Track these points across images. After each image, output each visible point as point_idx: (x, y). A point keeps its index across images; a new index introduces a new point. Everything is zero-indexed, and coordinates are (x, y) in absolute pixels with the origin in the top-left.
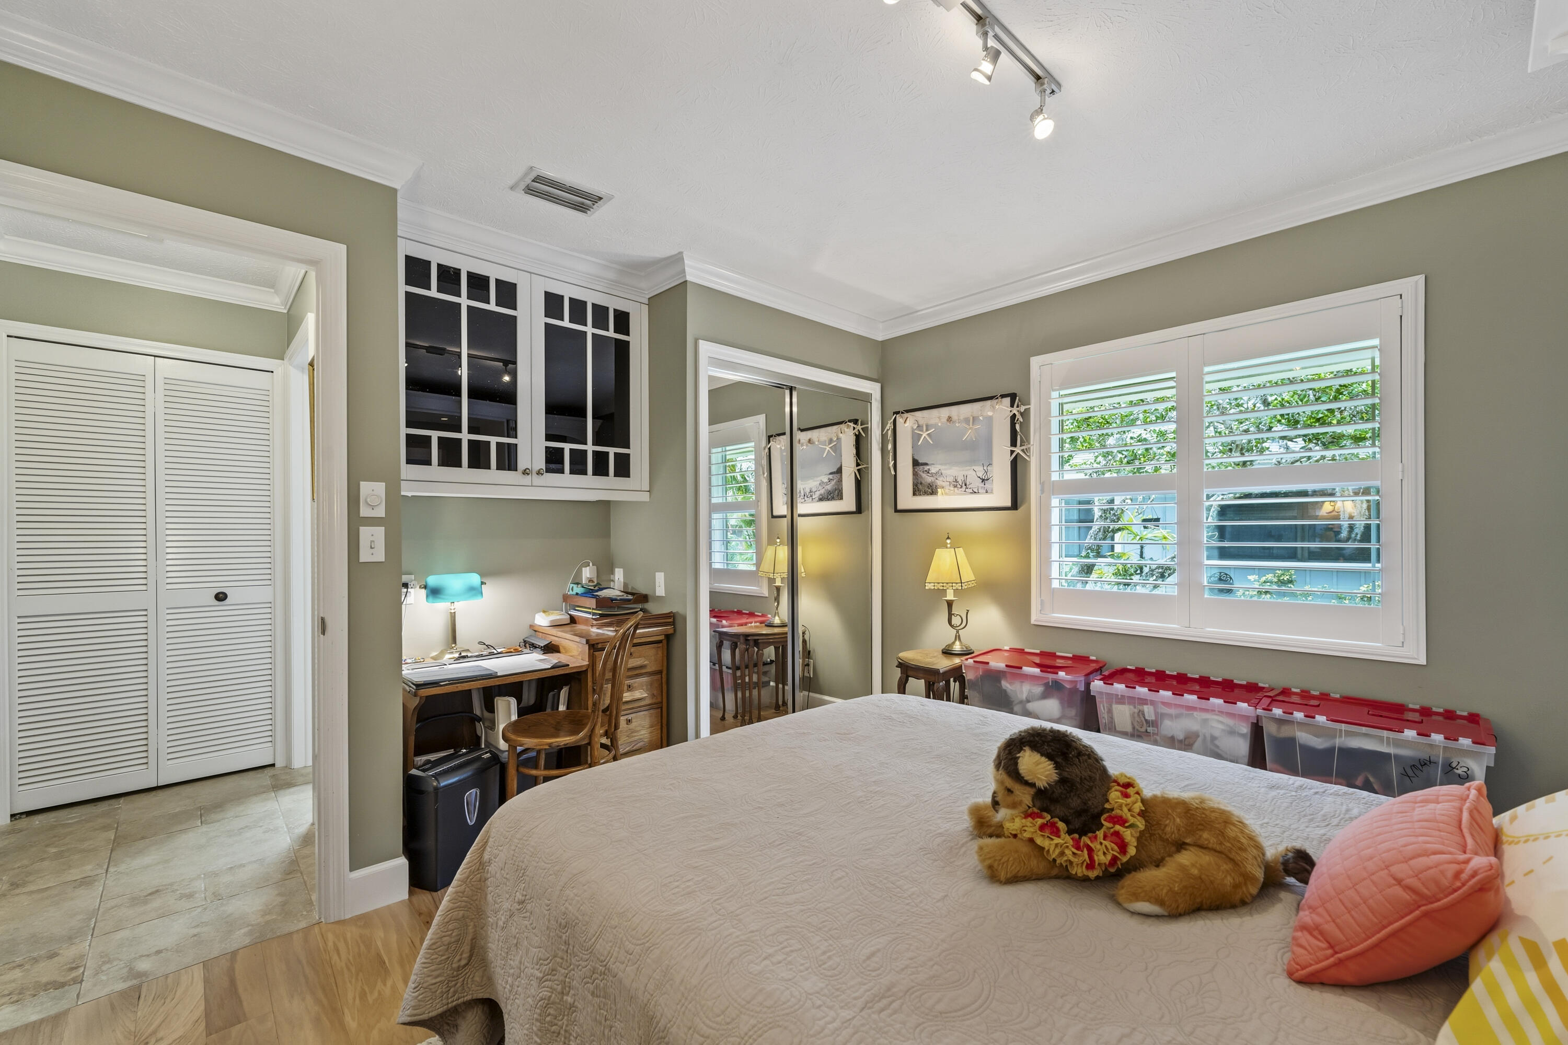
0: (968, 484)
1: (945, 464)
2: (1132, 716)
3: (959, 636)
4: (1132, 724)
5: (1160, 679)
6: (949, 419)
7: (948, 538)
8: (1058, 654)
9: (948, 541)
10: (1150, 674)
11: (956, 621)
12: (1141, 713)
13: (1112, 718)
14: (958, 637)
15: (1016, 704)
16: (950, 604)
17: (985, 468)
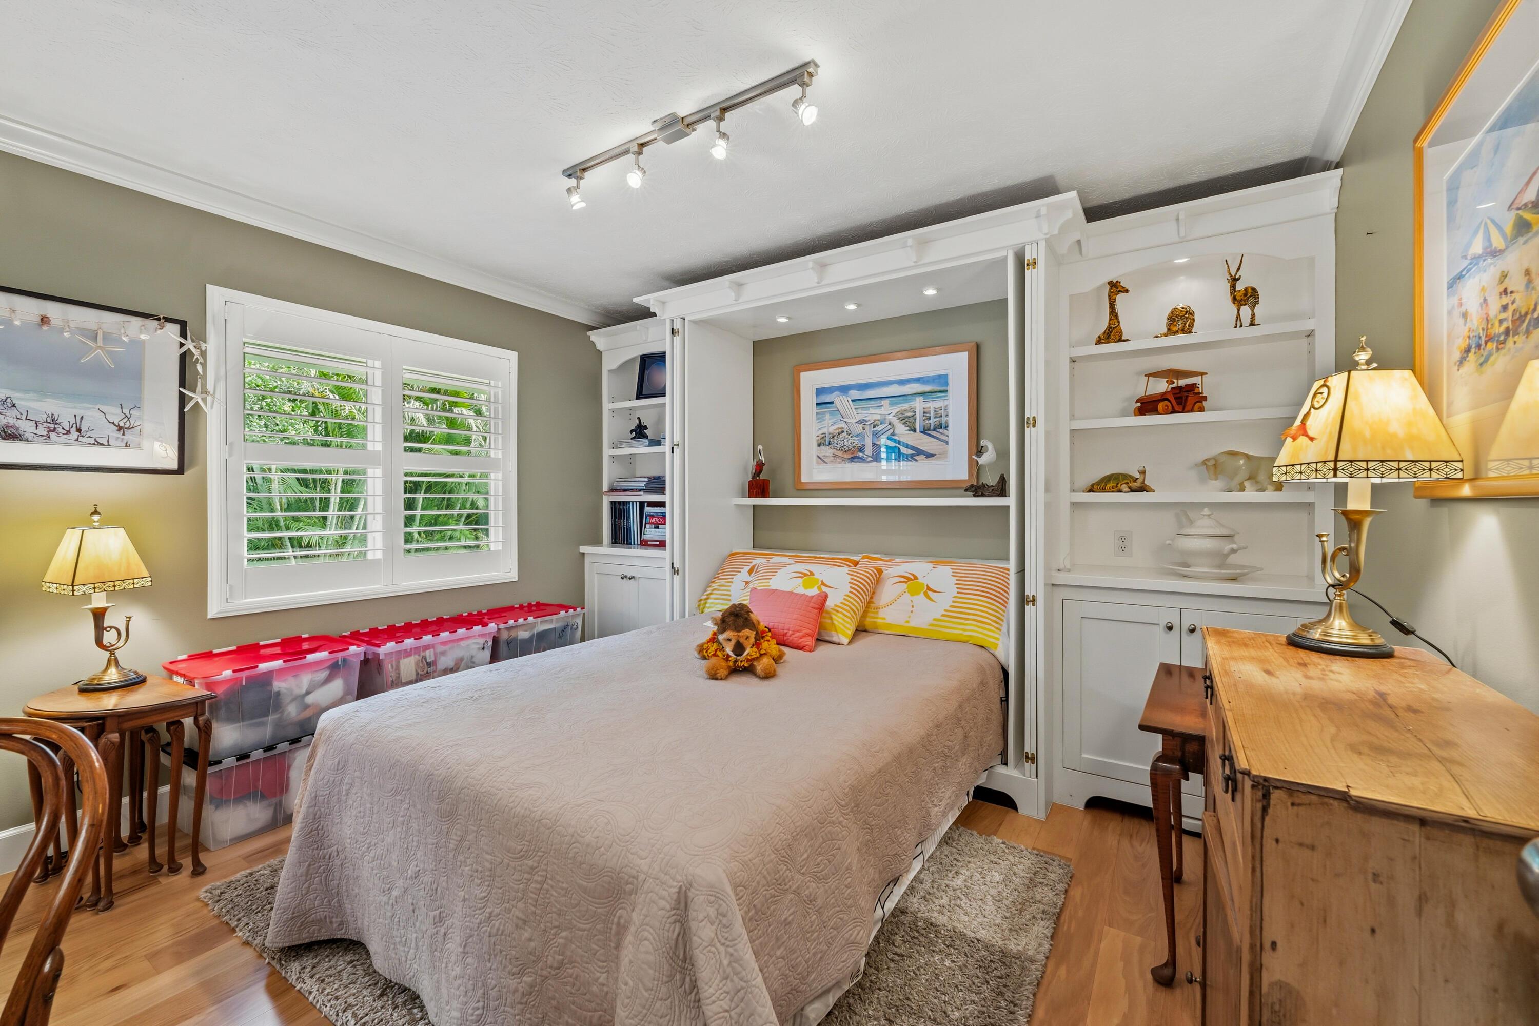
0: (83, 429)
1: (26, 391)
2: (417, 664)
3: (116, 659)
4: (416, 671)
5: (425, 627)
6: (44, 320)
7: (96, 512)
8: (262, 643)
9: (96, 517)
10: (417, 625)
11: (109, 637)
12: (425, 658)
13: (399, 674)
14: (113, 661)
15: (288, 704)
16: (99, 615)
17: (126, 411)
